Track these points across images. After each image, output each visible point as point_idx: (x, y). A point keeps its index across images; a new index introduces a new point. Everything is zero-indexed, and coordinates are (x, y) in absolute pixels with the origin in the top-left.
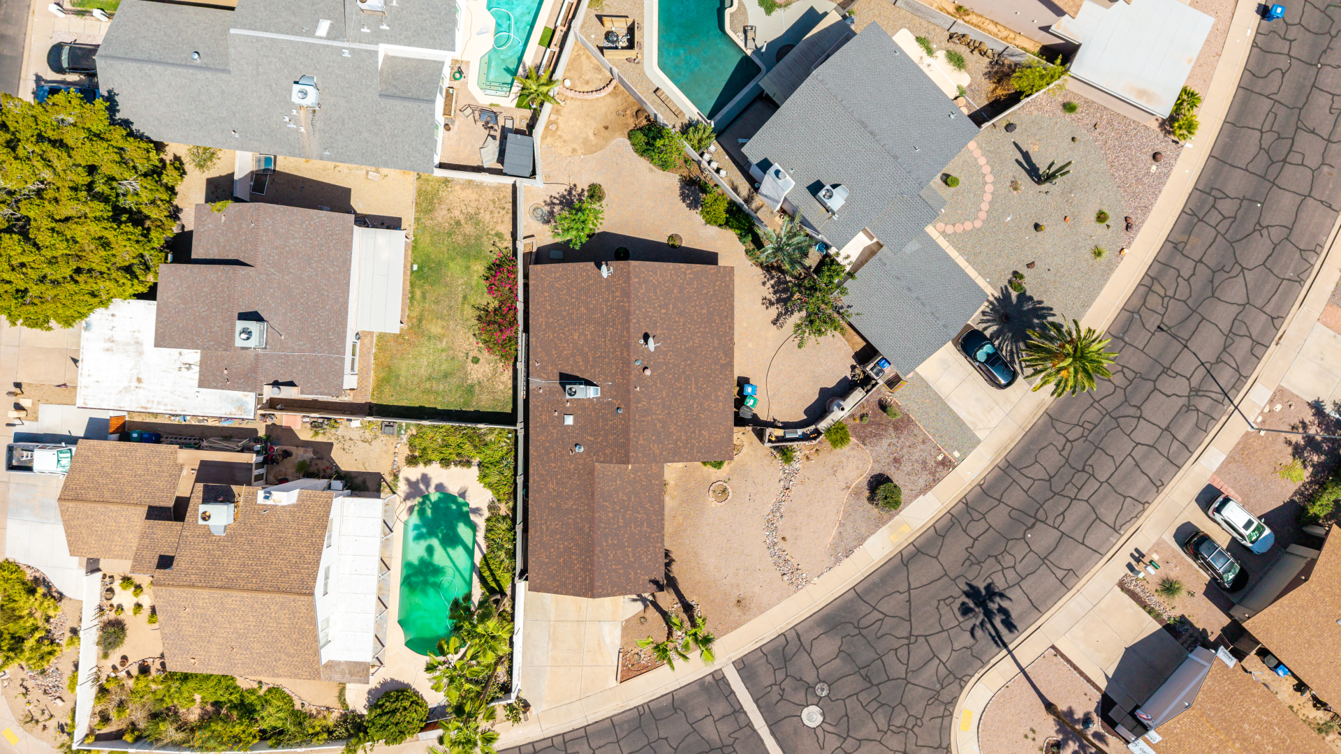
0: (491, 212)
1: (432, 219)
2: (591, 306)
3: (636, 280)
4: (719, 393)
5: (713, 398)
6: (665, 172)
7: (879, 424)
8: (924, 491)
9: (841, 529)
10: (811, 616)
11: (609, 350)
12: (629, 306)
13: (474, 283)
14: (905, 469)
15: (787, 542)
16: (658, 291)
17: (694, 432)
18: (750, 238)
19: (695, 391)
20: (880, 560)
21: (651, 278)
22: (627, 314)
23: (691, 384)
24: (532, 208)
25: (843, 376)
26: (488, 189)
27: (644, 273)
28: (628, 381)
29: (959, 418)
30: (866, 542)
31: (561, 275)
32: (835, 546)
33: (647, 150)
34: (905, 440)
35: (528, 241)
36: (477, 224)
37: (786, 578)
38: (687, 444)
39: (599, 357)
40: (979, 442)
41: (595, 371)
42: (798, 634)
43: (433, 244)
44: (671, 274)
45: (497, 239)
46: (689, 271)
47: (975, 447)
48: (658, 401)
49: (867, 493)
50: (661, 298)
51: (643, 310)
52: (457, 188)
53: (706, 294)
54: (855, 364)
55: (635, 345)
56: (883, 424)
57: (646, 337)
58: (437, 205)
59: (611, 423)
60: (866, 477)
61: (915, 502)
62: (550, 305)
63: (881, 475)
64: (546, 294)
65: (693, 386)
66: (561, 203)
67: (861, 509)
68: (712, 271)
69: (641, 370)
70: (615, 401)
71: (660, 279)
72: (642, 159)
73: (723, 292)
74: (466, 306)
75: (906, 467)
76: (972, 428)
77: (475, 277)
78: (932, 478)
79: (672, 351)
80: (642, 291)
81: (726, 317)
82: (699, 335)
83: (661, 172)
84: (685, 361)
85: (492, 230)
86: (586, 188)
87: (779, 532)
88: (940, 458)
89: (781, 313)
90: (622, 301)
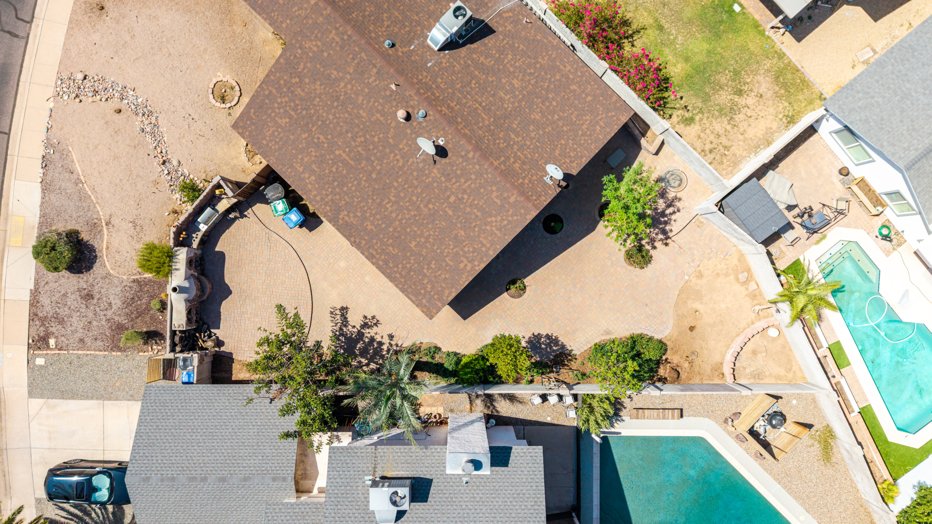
0: (719, 136)
1: (768, 71)
2: (532, 127)
3: (512, 200)
4: (313, 178)
5: (314, 166)
6: (593, 344)
7: (140, 315)
8: (35, 294)
9: (74, 176)
10: (22, 66)
11: (465, 97)
12: (492, 163)
13: (667, 51)
14: (73, 297)
15: (112, 111)
16: (479, 214)
17: (295, 110)
18: (446, 365)
19: (337, 152)
20: (9, 186)
21: (499, 218)
22: (486, 154)
23: (348, 155)
24: (684, 180)
25: (221, 326)
26: (745, 154)
27: (512, 215)
28: (413, 84)
29: (72, 398)
30: (40, 190)
31: (594, 131)
32: (64, 155)
33: (633, 348)
34: (101, 325)
35: (657, 143)
36: (721, 110)
37: (80, 76)
38: (289, 88)
39: (470, 83)
40: (31, 394)
41: (459, 64)
42: (16, 36)
43: (744, 49)
44: (483, 245)
45: (687, 115)
46: (468, 268)
47: (29, 386)
48: (361, 98)
49: (85, 236)
50: (468, 209)
51: (473, 177)
52: (775, 126)
53: (429, 264)
54: (222, 349)
55: (444, 129)
56: (137, 318)
57: (441, 152)
58: (777, 89)
59: (386, 23)
60: (101, 251)
61: (32, 275)
62: (574, 91)
63: (89, 268)
64: (589, 98)
65: (344, 155)
66: (663, 214)
67: (75, 216)
68: (447, 292)
69: (410, 110)
70: (405, 50)
71: (488, 228)
72: (627, 334)
73: (414, 283)
74: (651, 21)
75: (73, 300)
76: (50, 401)
77: (670, 57)
78: (41, 315)
79: (401, 168)
80: (495, 194)
81: (386, 262)
82: (394, 215)
83: (597, 341)
84: (379, 173)
85: (701, 120)
86: (652, 252)
87: (129, 113)
88: (52, 342)
89: (346, 326)
90: (504, 162)
